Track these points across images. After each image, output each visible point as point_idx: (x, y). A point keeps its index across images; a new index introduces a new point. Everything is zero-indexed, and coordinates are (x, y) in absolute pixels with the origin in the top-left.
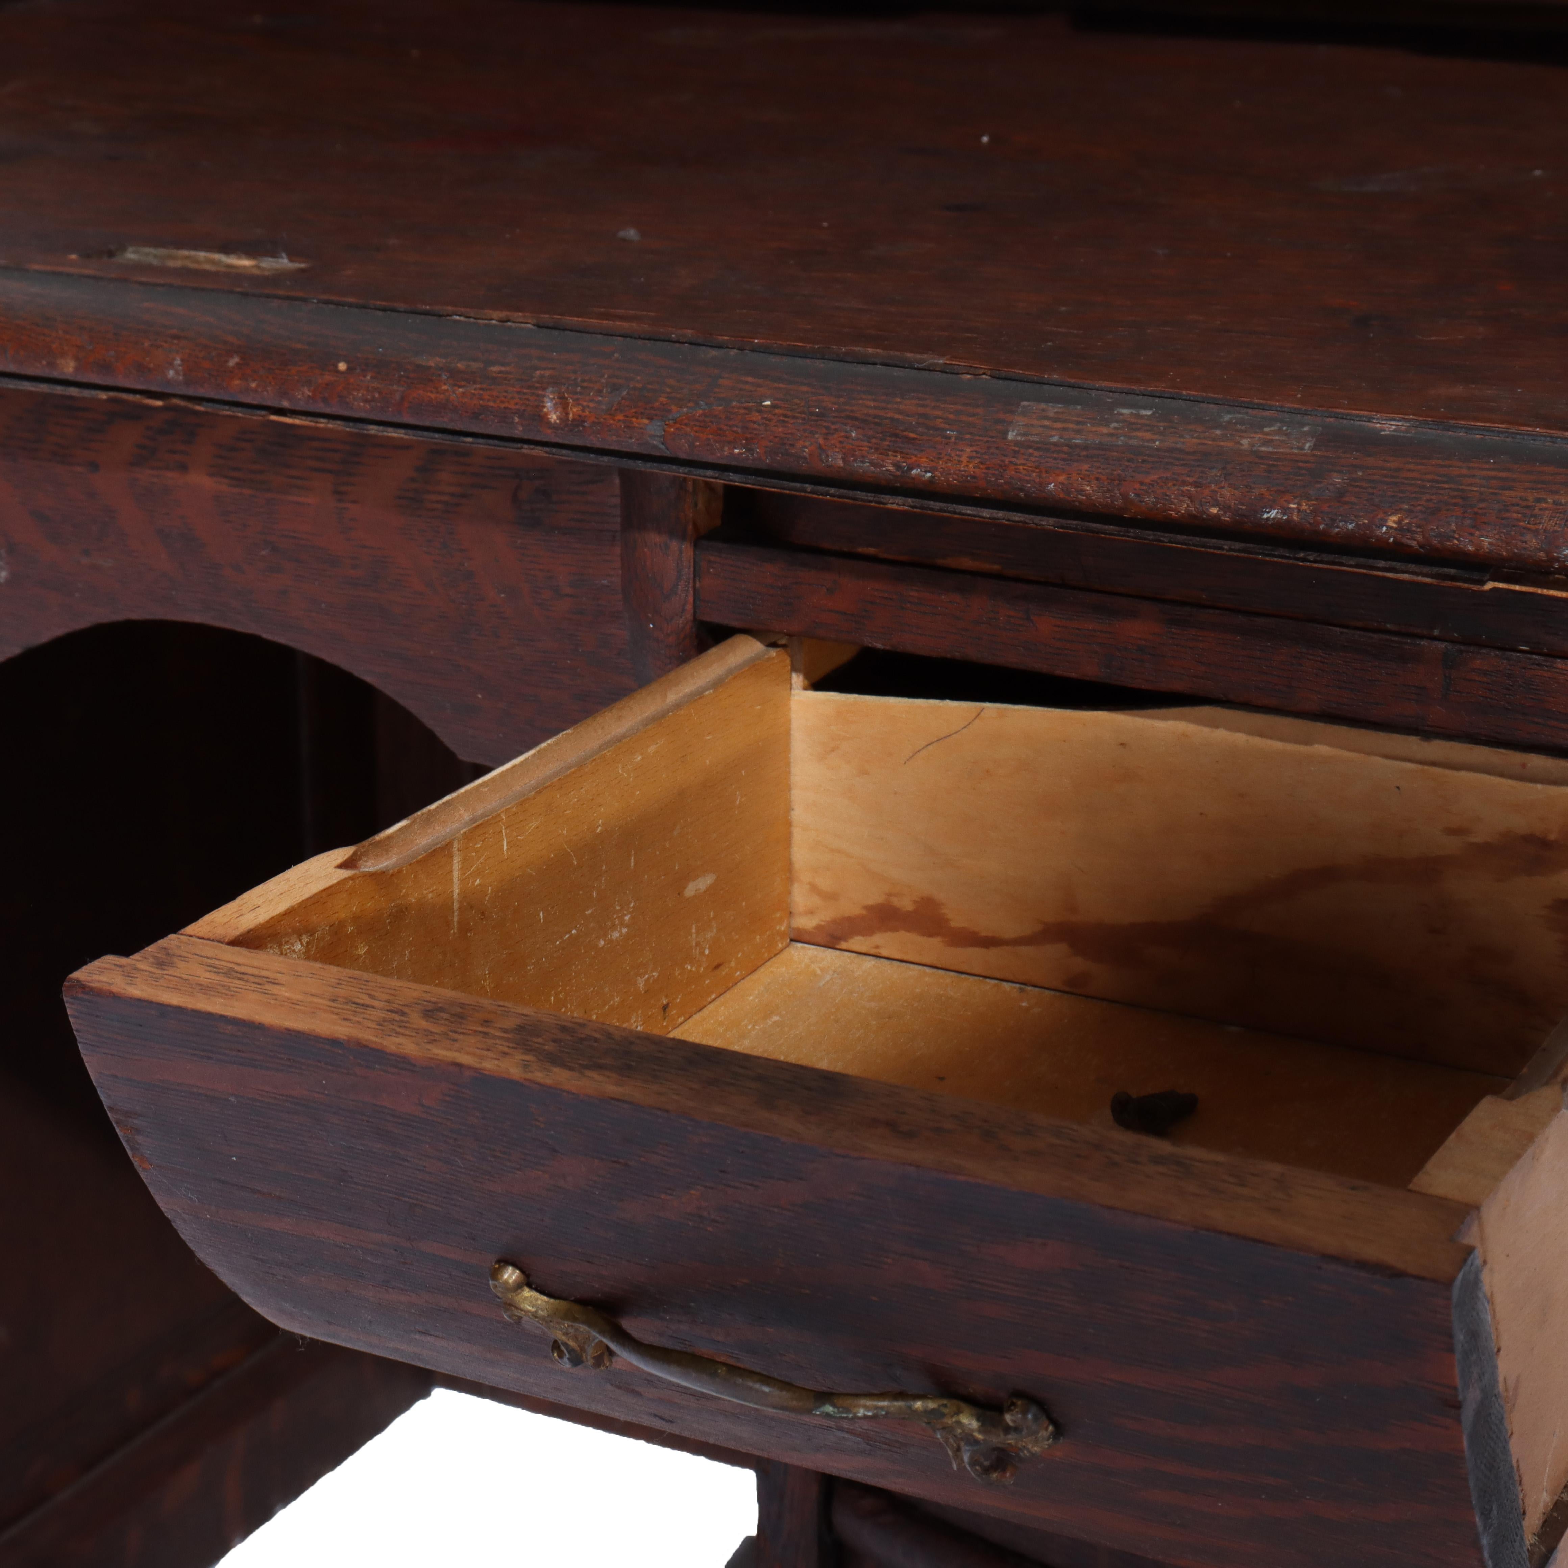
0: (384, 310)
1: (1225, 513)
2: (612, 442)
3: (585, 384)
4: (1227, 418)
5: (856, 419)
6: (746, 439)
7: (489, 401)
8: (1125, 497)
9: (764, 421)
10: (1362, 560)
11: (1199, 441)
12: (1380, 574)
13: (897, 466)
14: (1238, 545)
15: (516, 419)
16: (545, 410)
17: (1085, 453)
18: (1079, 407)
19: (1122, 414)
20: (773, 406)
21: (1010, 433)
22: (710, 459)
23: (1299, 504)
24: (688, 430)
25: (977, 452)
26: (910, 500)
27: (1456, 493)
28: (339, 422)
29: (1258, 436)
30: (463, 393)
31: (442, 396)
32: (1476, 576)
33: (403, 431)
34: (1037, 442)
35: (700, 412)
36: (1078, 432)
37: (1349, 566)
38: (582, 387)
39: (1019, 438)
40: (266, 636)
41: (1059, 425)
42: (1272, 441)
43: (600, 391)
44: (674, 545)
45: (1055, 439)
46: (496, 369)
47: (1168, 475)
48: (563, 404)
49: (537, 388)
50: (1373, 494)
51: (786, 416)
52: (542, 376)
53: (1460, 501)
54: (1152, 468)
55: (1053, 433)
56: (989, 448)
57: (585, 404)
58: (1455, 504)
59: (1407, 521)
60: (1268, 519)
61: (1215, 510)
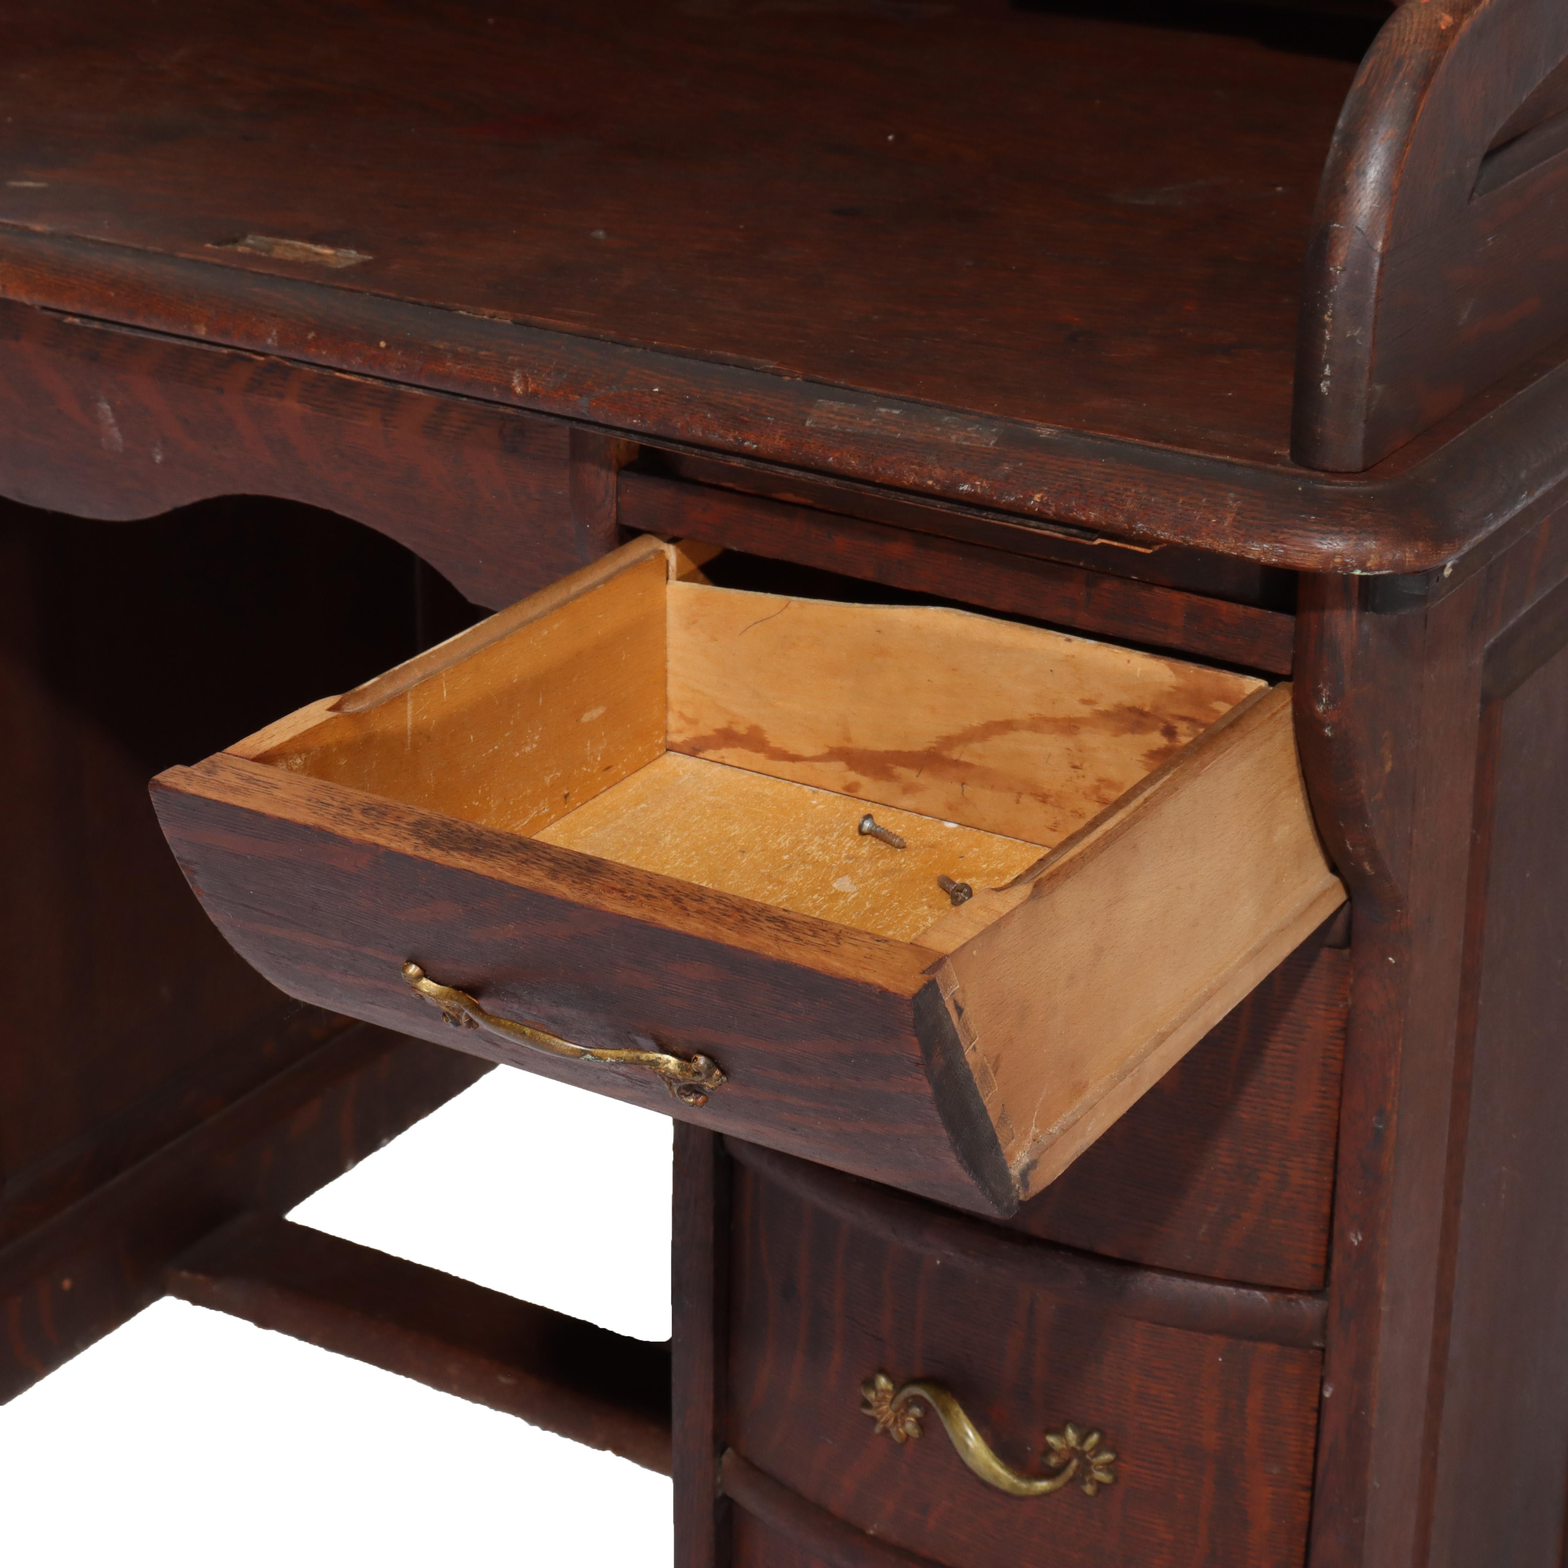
0: (414, 303)
1: (937, 484)
2: (556, 409)
3: (540, 368)
4: (946, 419)
5: (711, 405)
6: (641, 414)
7: (477, 375)
8: (876, 470)
9: (653, 402)
10: (1021, 520)
11: (925, 435)
12: (1032, 530)
13: (736, 438)
14: (948, 505)
15: (495, 389)
16: (513, 384)
17: (853, 438)
18: (854, 405)
19: (880, 412)
20: (659, 392)
21: (808, 422)
22: (619, 425)
23: (982, 482)
24: (604, 405)
25: (786, 433)
26: (745, 460)
27: (1077, 482)
28: (380, 381)
29: (962, 433)
30: (461, 369)
31: (447, 370)
32: (1089, 535)
33: (421, 390)
34: (824, 429)
35: (613, 393)
36: (850, 423)
37: (1013, 524)
38: (538, 370)
39: (812, 426)
41: (839, 418)
42: (970, 437)
43: (549, 374)
44: (603, 473)
45: (835, 427)
46: (483, 353)
47: (904, 457)
48: (525, 381)
49: (509, 369)
50: (1027, 479)
51: (667, 400)
52: (513, 361)
53: (1078, 487)
54: (894, 452)
55: (835, 423)
56: (793, 431)
57: (539, 382)
58: (1076, 489)
59: (1046, 498)
60: (963, 490)
61: (930, 482)
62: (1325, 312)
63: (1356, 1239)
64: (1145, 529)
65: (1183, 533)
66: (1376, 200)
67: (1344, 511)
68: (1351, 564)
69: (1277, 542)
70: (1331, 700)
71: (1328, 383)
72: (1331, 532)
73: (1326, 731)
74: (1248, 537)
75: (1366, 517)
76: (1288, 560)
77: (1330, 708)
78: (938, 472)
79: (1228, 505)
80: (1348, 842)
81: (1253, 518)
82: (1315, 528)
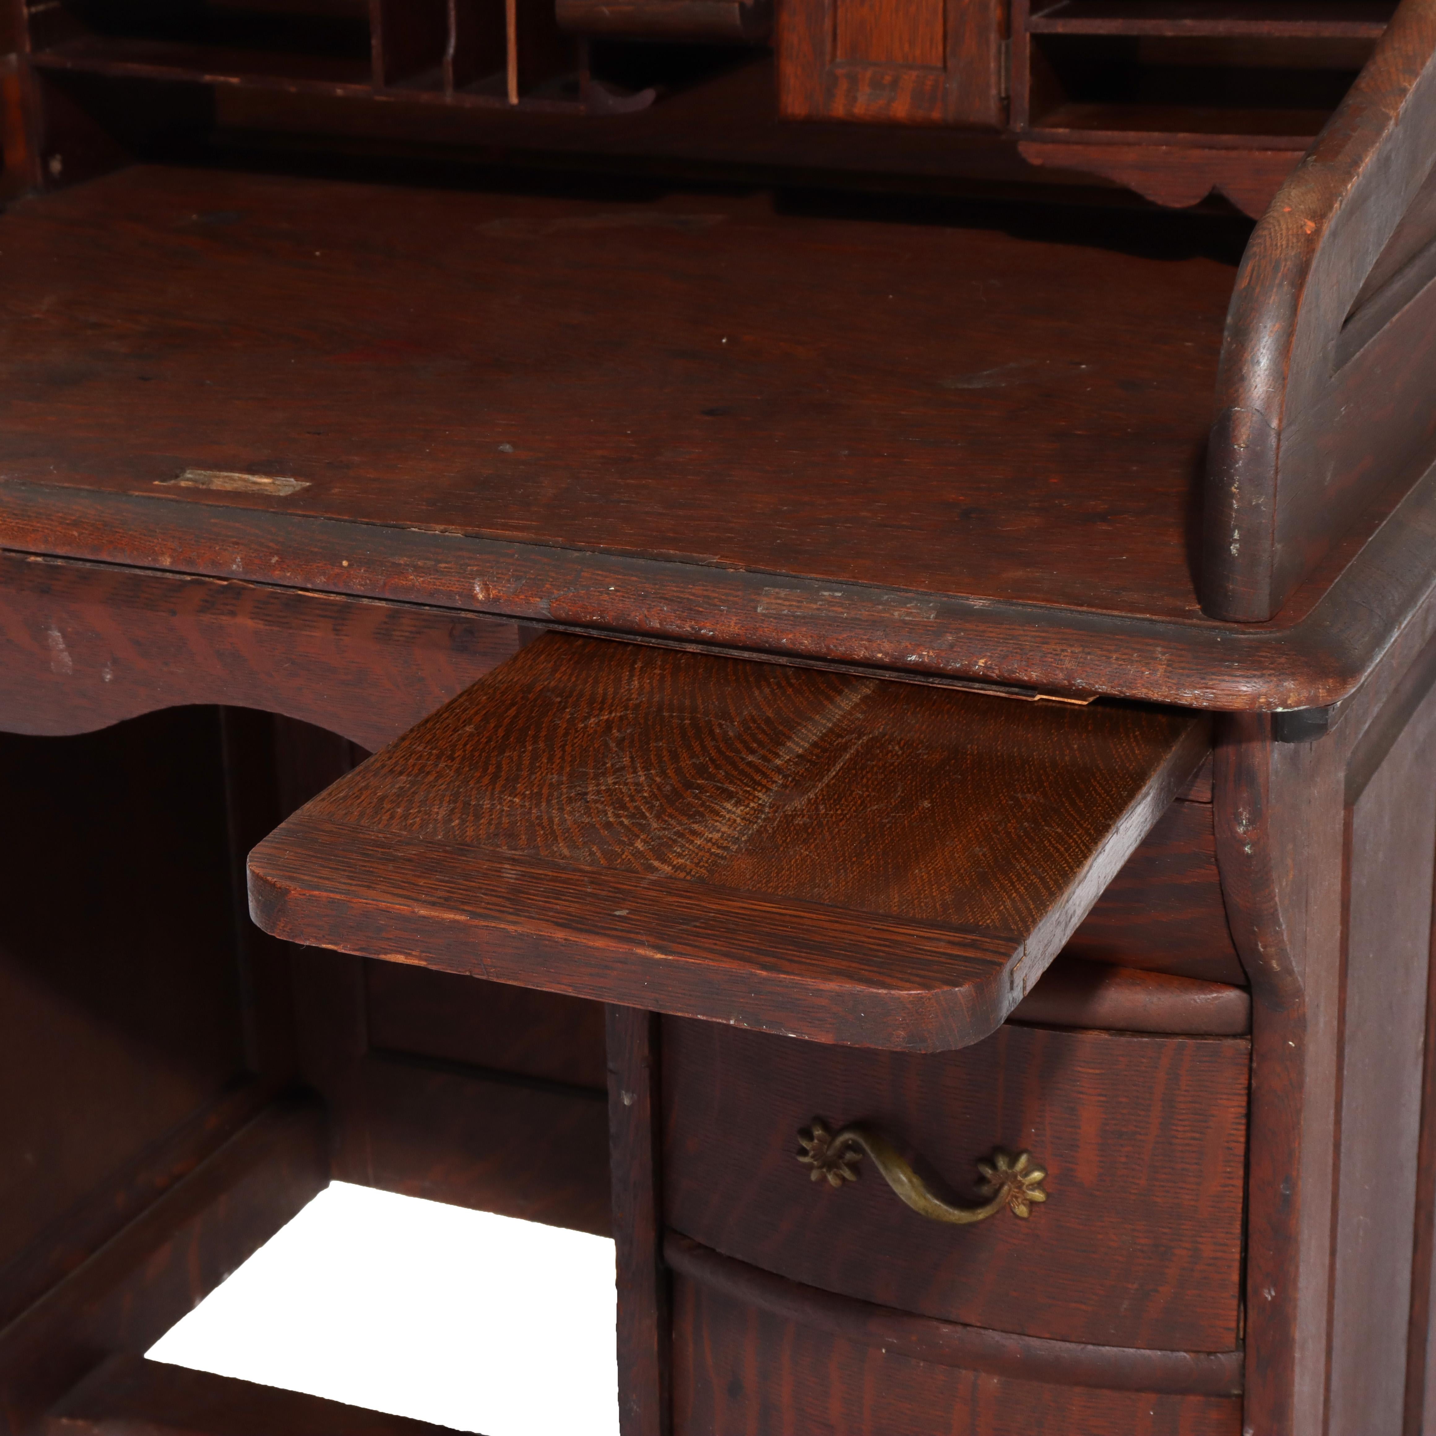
0: (367, 524)
1: (886, 657)
2: (517, 611)
3: (499, 576)
4: (886, 597)
5: (666, 599)
6: (600, 611)
7: (439, 586)
8: (828, 648)
9: (611, 600)
10: (965, 683)
11: (870, 613)
12: (976, 691)
13: (693, 628)
14: (895, 674)
15: (457, 597)
16: (475, 592)
17: (803, 621)
18: (799, 591)
19: (824, 596)
20: (616, 590)
21: (759, 608)
22: (578, 621)
23: (928, 652)
24: (564, 605)
25: (739, 620)
26: (700, 646)
27: (1017, 646)
28: (343, 596)
29: (904, 610)
30: (423, 581)
31: (410, 583)
32: (1030, 693)
33: (384, 602)
34: (775, 614)
35: (572, 594)
36: (799, 607)
37: (959, 687)
38: (497, 578)
39: (764, 612)
40: (285, 714)
41: (787, 603)
42: (911, 613)
43: (509, 581)
45: (785, 612)
46: (443, 565)
47: (853, 634)
48: (486, 588)
49: (469, 578)
50: (969, 646)
51: (623, 597)
52: (472, 571)
53: (1019, 651)
54: (843, 630)
55: (784, 608)
56: (747, 617)
57: (499, 588)
58: (1016, 653)
59: (990, 663)
60: (911, 660)
61: (880, 655)
62: (1232, 484)
63: (1269, 1295)
64: (1084, 685)
65: (1119, 685)
66: (1270, 385)
67: (1262, 656)
68: (1274, 703)
69: (1207, 688)
70: (1251, 822)
71: (1238, 545)
72: (1254, 676)
73: (1246, 849)
74: (1180, 686)
75: (1283, 660)
76: (1218, 703)
77: (1250, 828)
78: (887, 646)
79: (1157, 658)
80: (1260, 944)
81: (1183, 668)
82: (1238, 673)
